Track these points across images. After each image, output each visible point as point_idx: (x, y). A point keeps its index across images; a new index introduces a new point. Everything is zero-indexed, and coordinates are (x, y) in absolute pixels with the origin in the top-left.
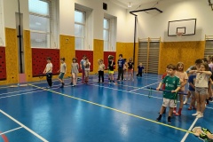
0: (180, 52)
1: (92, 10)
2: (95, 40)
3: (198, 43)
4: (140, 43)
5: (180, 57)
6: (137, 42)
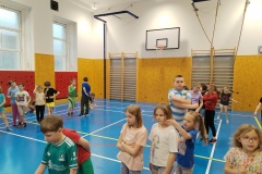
1: (30, 10)
2: (37, 55)
3: (184, 60)
4: (112, 59)
6: (107, 58)
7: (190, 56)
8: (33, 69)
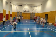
0: (26, 15)
1: (8, 3)
4: (17, 12)
5: (26, 16)
7: (30, 13)
8: (3, 13)
